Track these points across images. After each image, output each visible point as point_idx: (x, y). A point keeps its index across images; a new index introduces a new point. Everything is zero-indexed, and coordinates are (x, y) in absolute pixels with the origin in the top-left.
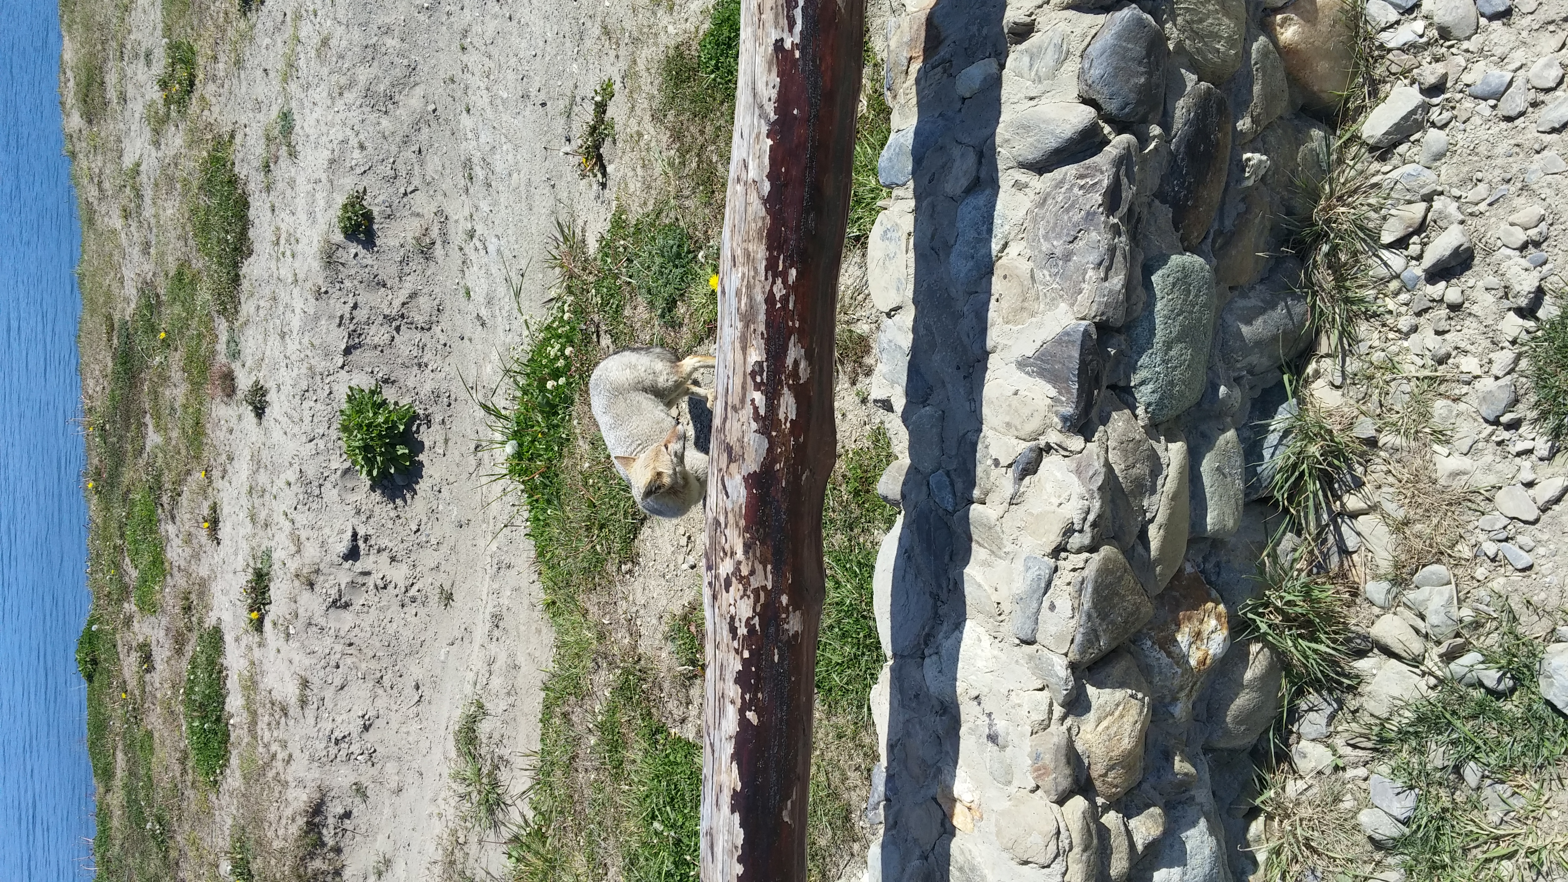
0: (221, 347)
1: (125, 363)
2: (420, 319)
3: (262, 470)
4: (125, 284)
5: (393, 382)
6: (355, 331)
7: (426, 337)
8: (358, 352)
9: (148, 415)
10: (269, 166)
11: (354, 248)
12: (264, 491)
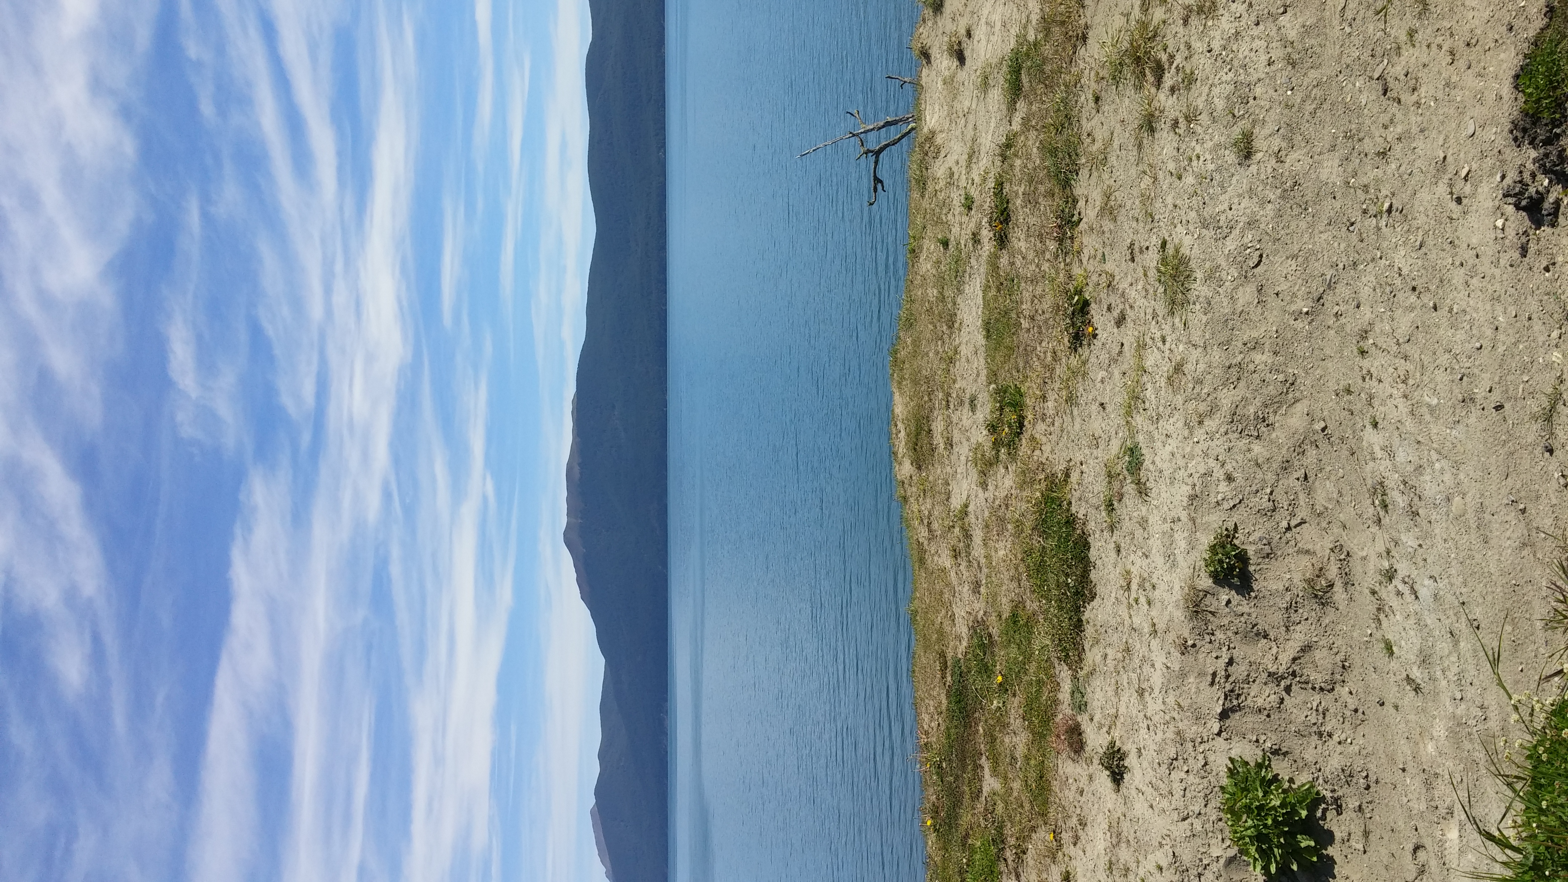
0: (1064, 695)
1: (959, 702)
2: (1318, 678)
3: (1123, 845)
4: (956, 622)
5: (1285, 754)
6: (1232, 691)
7: (1327, 700)
8: (1237, 715)
9: (984, 757)
10: (1112, 505)
11: (1225, 595)
12: (1127, 870)
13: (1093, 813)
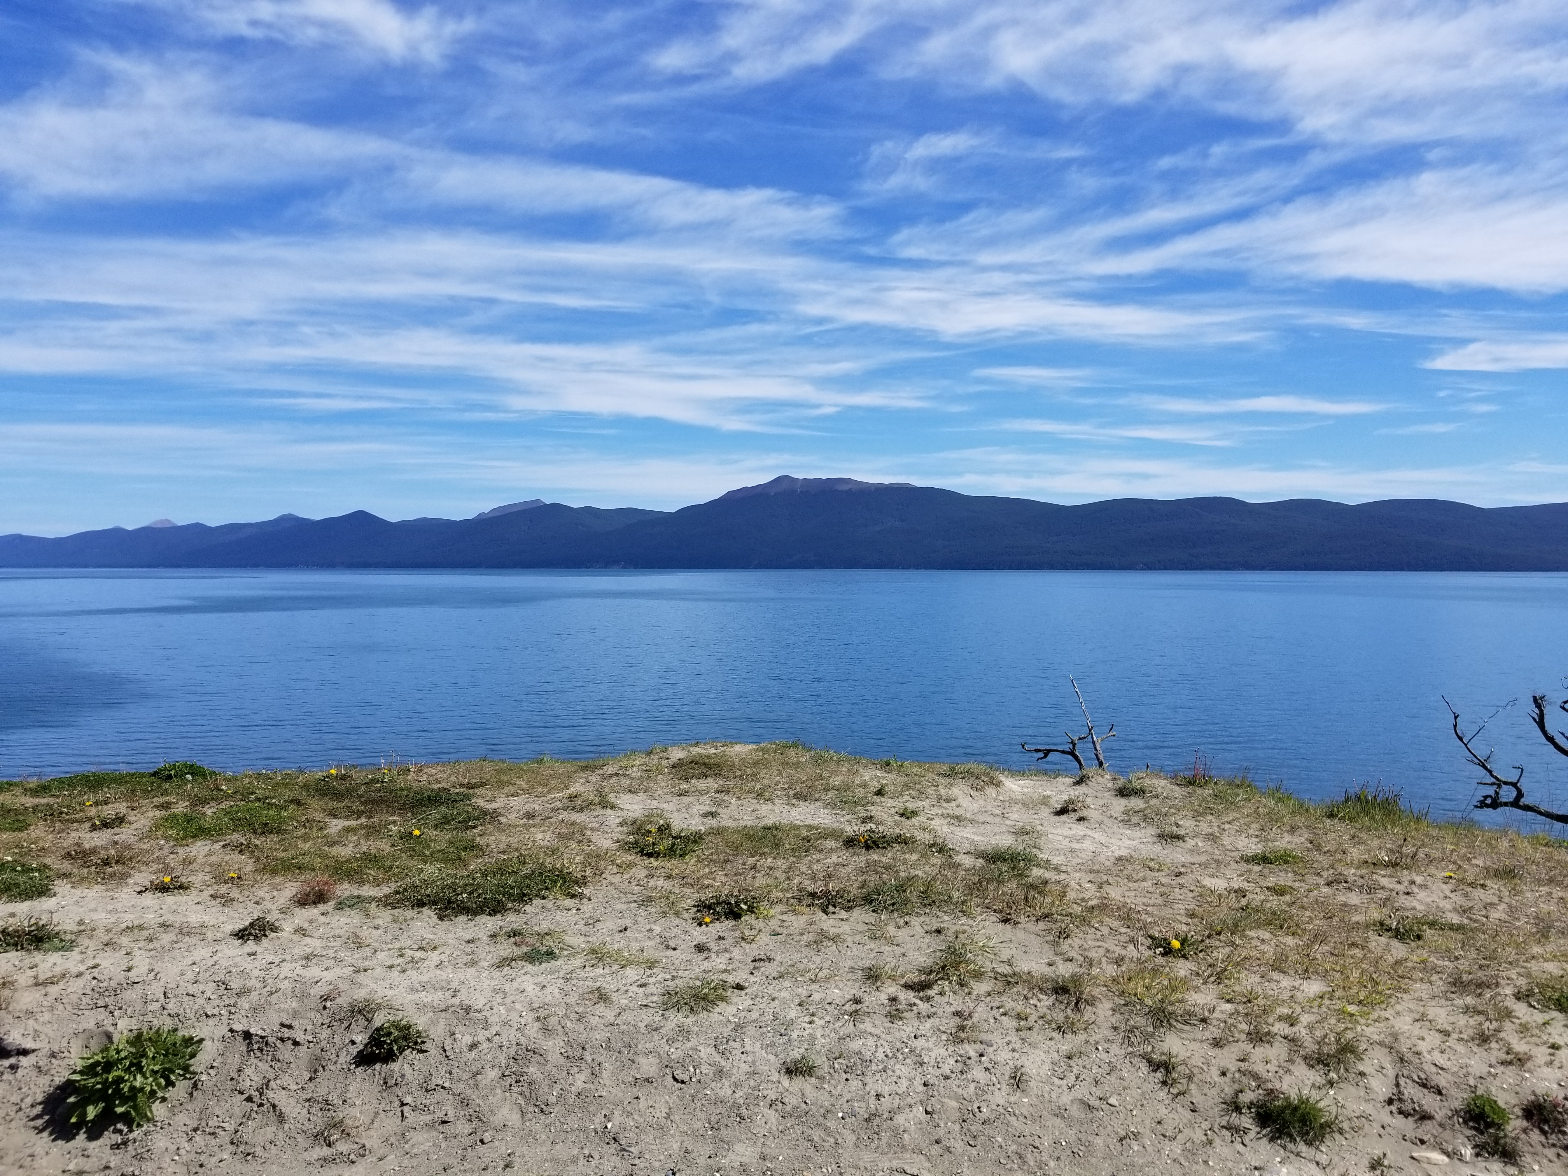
0: (363, 890)
1: (428, 799)
2: (248, 1129)
3: (176, 938)
5: (191, 1094)
6: (267, 1044)
8: (244, 1048)
9: (363, 821)
10: (515, 935)
11: (361, 1039)
12: (150, 940)
13: (231, 913)
